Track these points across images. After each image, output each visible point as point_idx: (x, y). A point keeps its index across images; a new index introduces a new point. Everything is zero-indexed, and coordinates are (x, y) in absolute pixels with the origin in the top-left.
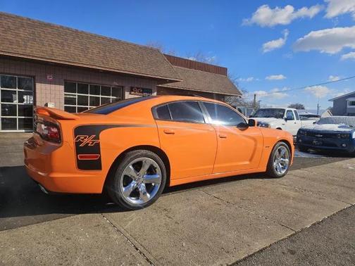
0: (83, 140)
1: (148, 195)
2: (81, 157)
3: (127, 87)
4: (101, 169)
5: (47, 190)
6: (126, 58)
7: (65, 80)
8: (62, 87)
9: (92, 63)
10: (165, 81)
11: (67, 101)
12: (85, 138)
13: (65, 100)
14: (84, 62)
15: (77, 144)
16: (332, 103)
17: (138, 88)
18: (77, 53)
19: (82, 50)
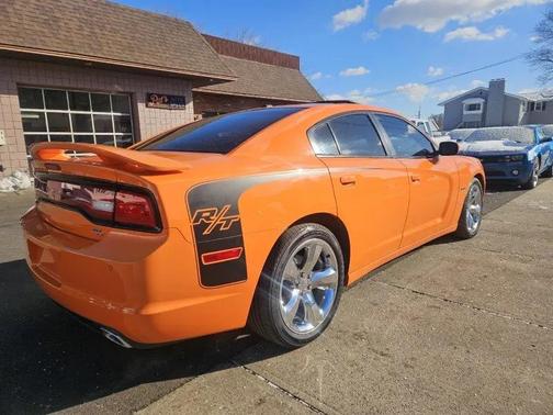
0: (208, 218)
1: (321, 311)
2: (207, 259)
3: (139, 95)
4: (245, 277)
5: (129, 341)
6: (133, 38)
7: (18, 84)
8: (15, 99)
9: (70, 49)
10: (206, 81)
11: (27, 125)
12: (212, 213)
13: (24, 124)
14: (53, 47)
15: (198, 230)
16: (443, 108)
17: (160, 96)
18: (38, 28)
19: (45, 22)
